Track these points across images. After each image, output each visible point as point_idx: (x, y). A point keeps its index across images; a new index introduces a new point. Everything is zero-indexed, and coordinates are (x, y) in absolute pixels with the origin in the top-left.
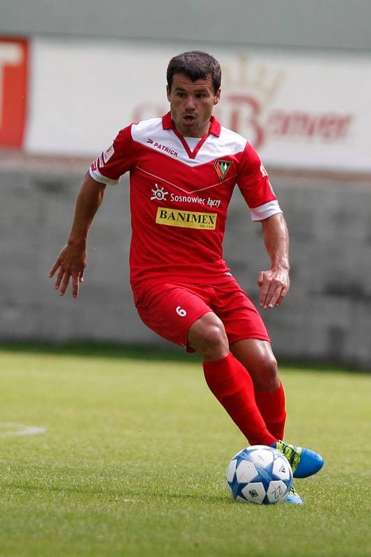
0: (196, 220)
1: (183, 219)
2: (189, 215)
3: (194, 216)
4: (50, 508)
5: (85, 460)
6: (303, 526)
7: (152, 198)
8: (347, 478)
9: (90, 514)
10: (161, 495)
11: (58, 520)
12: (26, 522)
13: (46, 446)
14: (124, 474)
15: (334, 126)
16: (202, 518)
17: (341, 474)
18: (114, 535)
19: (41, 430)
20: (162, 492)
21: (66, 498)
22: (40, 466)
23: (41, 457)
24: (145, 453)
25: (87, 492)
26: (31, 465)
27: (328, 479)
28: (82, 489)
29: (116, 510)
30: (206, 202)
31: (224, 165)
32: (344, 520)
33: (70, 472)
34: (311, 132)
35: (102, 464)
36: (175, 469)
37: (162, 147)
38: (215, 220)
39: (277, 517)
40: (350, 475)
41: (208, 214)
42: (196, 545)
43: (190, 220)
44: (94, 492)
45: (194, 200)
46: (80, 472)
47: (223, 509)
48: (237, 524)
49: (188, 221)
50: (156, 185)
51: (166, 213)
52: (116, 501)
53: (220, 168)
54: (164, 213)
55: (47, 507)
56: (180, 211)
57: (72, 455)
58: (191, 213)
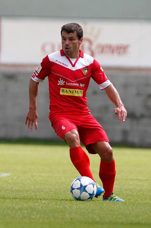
0: (76, 93)
1: (71, 92)
2: (73, 91)
3: (75, 91)
4: (13, 206)
5: (26, 186)
6: (114, 210)
7: (58, 84)
8: (131, 190)
9: (29, 208)
10: (57, 199)
11: (16, 210)
12: (3, 212)
13: (11, 181)
14: (42, 191)
15: (122, 49)
16: (73, 208)
17: (129, 189)
18: (39, 216)
19: (9, 174)
20: (58, 198)
21: (19, 202)
22: (8, 189)
23: (9, 185)
24: (50, 183)
25: (27, 199)
26: (5, 188)
27: (123, 191)
28: (25, 198)
29: (39, 206)
30: (79, 85)
31: (86, 70)
32: (130, 208)
33: (20, 191)
34: (113, 52)
35: (33, 187)
36: (62, 188)
37: (61, 63)
38: (82, 92)
39: (103, 207)
40: (132, 189)
41: (80, 90)
42: (72, 219)
43: (74, 92)
44: (30, 199)
45: (75, 85)
46: (24, 191)
47: (82, 204)
48: (88, 210)
49: (73, 93)
50: (60, 79)
51: (64, 90)
52: (39, 202)
53: (84, 71)
54: (63, 90)
55: (12, 205)
56: (69, 89)
57: (21, 184)
58: (74, 90)
